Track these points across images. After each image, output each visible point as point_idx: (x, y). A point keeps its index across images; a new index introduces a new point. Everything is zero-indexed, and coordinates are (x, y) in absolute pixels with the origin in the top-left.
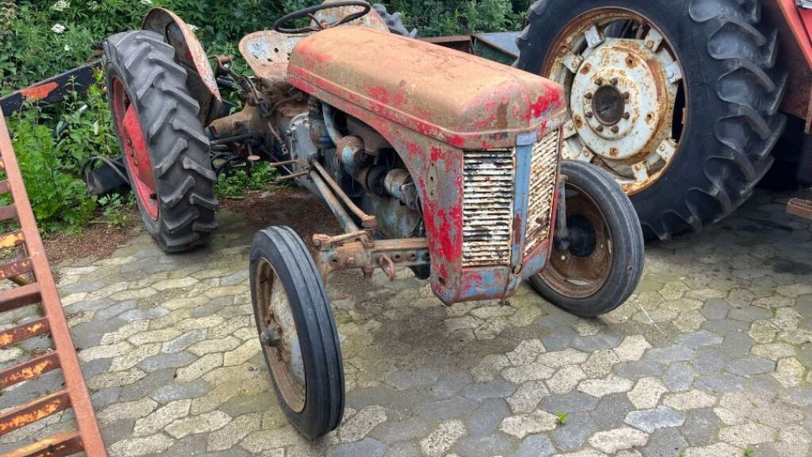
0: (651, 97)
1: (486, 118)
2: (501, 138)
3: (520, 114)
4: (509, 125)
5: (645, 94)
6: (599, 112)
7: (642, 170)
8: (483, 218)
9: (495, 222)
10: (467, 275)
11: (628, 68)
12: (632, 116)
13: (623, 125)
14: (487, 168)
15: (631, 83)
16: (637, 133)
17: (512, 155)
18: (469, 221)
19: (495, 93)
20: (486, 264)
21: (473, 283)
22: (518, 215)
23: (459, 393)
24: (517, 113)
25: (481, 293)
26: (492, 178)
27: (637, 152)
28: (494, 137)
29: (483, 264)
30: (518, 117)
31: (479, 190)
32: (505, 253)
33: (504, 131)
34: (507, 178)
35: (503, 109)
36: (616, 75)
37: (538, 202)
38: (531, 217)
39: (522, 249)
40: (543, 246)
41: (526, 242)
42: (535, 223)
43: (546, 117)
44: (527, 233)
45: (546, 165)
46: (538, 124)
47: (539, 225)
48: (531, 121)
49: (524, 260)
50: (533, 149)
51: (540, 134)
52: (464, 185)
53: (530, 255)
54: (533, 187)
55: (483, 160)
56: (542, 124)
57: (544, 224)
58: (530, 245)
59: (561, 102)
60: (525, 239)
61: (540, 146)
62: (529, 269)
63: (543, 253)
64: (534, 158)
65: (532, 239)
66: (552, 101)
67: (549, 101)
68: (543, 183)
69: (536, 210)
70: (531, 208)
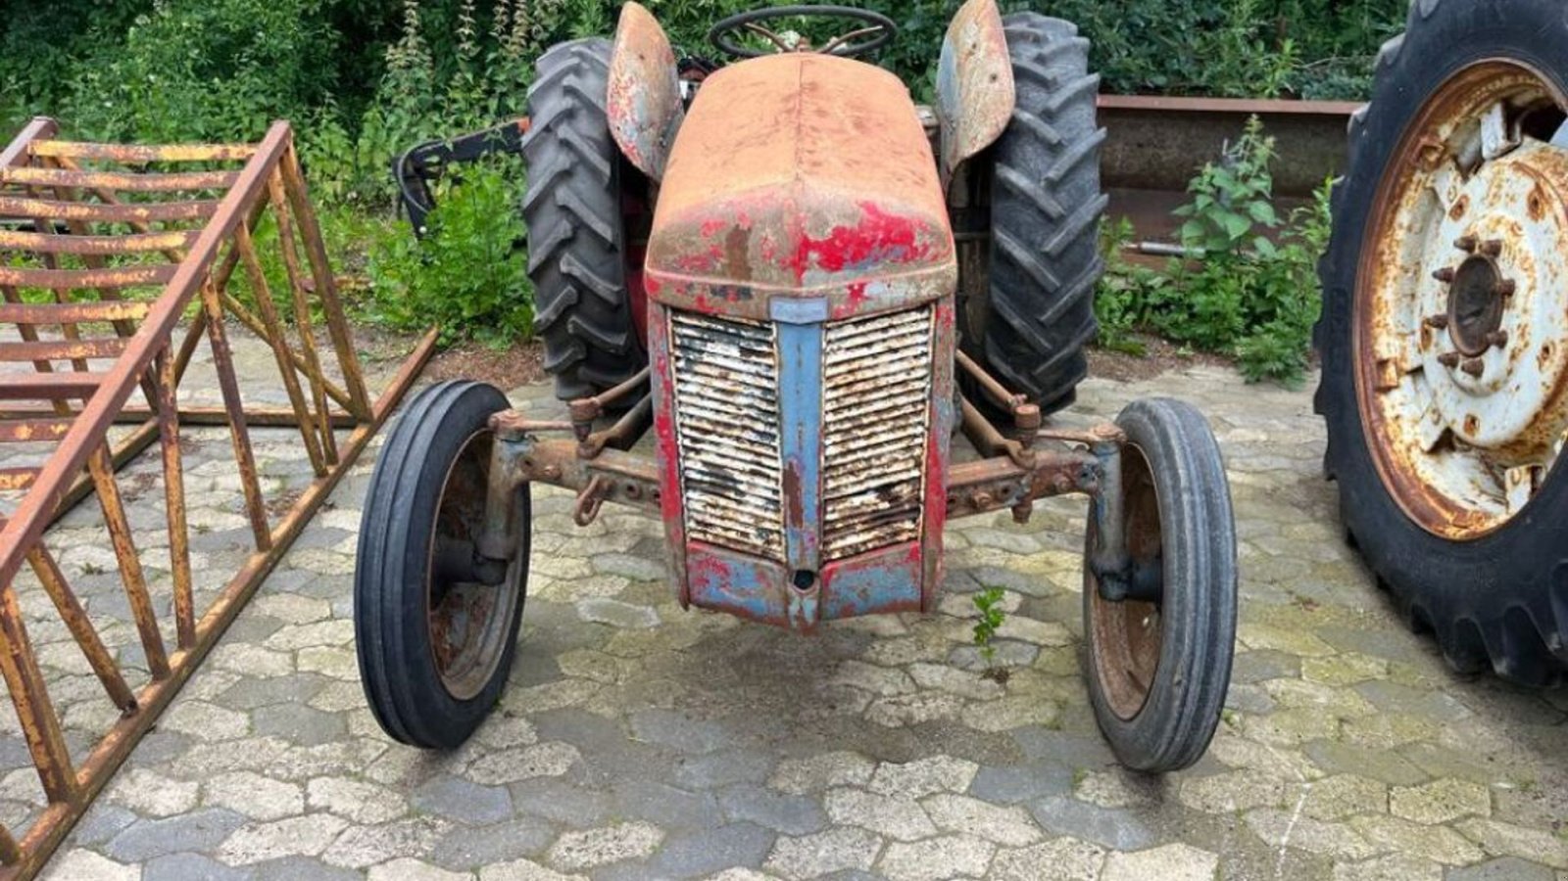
0: (1557, 302)
1: (703, 250)
2: (737, 298)
3: (779, 255)
4: (755, 274)
5: (1548, 293)
6: (1460, 319)
7: (1521, 485)
8: (725, 453)
9: (748, 467)
10: (698, 558)
11: (1529, 219)
12: (1512, 343)
13: (1493, 362)
14: (722, 353)
15: (1527, 258)
16: (1518, 388)
17: (771, 339)
18: (698, 452)
19: (730, 203)
20: (739, 547)
21: (714, 578)
22: (791, 465)
23: (713, 789)
24: (772, 253)
25: (737, 604)
26: (733, 376)
27: (1511, 437)
28: (723, 291)
29: (732, 546)
30: (773, 261)
31: (710, 393)
32: (775, 537)
33: (744, 283)
34: (765, 383)
35: (738, 239)
36: (1502, 234)
37: (869, 453)
38: (844, 481)
39: (812, 540)
40: (901, 553)
41: (834, 530)
42: (871, 498)
43: (866, 275)
44: (833, 511)
45: (891, 380)
46: (838, 285)
47: (885, 505)
48: (806, 275)
49: (828, 567)
50: (832, 336)
51: (843, 307)
52: (675, 375)
53: (851, 561)
54: (840, 416)
55: (711, 335)
56: (851, 287)
57: (907, 507)
58: (852, 540)
59: (920, 249)
60: (827, 522)
61: (863, 334)
62: (853, 589)
63: (899, 568)
64: (842, 356)
65: (859, 527)
66: (883, 242)
67: (873, 241)
68: (885, 416)
69: (864, 469)
70: (840, 461)
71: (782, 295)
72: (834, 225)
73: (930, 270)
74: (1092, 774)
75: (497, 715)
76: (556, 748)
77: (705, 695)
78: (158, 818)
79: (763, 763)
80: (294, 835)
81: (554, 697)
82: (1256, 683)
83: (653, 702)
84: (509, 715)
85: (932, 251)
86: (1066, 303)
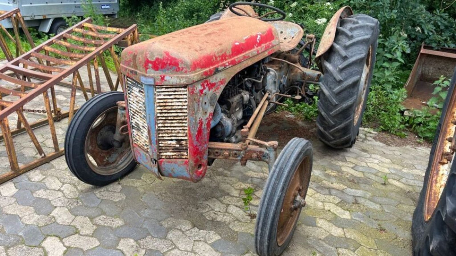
1: (128, 59)
2: (135, 74)
3: (142, 63)
4: (138, 68)
8: (139, 120)
9: (142, 125)
10: (135, 149)
14: (135, 90)
17: (143, 88)
18: (134, 118)
20: (142, 148)
21: (139, 156)
22: (149, 126)
26: (138, 97)
28: (132, 72)
30: (141, 65)
31: (135, 102)
32: (148, 147)
33: (136, 70)
34: (143, 101)
35: (135, 57)
37: (172, 128)
38: (164, 135)
39: (155, 150)
40: (183, 161)
41: (162, 149)
42: (174, 142)
43: (166, 74)
44: (162, 144)
45: (177, 107)
46: (157, 75)
47: (178, 146)
48: (148, 70)
49: (161, 160)
50: (158, 90)
51: (159, 82)
52: (128, 95)
53: (167, 160)
54: (162, 115)
55: (134, 85)
56: (161, 76)
57: (184, 148)
58: (168, 154)
59: (181, 68)
60: (160, 146)
61: (168, 92)
62: (169, 169)
63: (182, 166)
64: (162, 97)
65: (170, 150)
66: (170, 64)
67: (167, 64)
68: (175, 118)
69: (170, 133)
70: (163, 128)
71: (143, 75)
72: (156, 57)
73: (184, 76)
74: (252, 253)
75: (117, 183)
76: (121, 195)
77: (169, 195)
78: (31, 181)
79: (165, 216)
80: (51, 194)
81: (133, 183)
82: (337, 248)
83: (154, 192)
84: (119, 184)
85: (184, 70)
86: (339, 110)
